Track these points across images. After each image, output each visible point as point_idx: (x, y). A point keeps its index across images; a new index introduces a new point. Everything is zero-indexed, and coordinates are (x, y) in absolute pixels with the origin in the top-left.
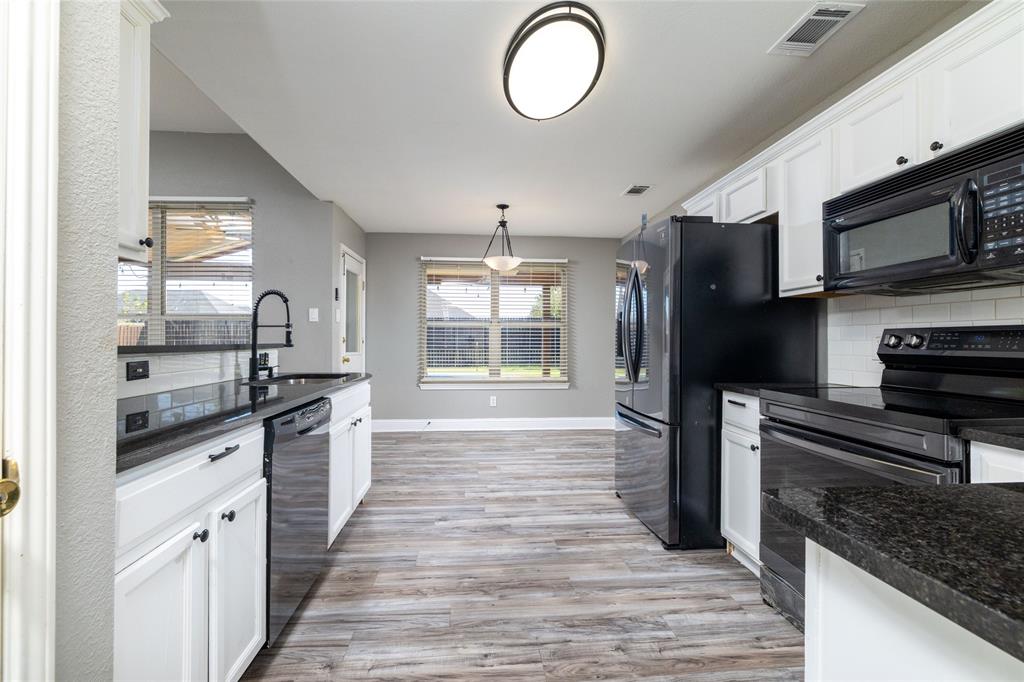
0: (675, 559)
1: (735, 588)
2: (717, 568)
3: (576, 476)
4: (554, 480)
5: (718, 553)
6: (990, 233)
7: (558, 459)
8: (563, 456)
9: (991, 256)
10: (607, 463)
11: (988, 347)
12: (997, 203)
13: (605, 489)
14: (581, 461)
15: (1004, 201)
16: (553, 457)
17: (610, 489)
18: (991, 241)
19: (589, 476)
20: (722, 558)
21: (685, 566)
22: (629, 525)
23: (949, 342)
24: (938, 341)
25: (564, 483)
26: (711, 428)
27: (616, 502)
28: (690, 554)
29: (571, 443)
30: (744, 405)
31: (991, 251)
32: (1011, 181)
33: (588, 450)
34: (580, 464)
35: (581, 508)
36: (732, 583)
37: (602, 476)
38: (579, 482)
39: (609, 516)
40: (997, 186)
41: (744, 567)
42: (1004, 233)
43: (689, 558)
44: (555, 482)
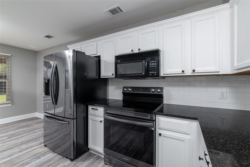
0: (76, 164)
1: (97, 164)
2: (89, 160)
3: (22, 144)
4: (10, 150)
5: (87, 154)
6: (150, 70)
7: (9, 138)
8: (12, 136)
9: (151, 75)
10: (35, 132)
11: (143, 91)
12: (152, 64)
13: (38, 145)
14: (22, 135)
15: (153, 64)
16: (6, 138)
17: (41, 144)
18: (151, 72)
19: (29, 141)
20: (89, 154)
21: (80, 165)
22: (54, 157)
23: (136, 90)
24: (134, 90)
25: (16, 150)
26: (84, 117)
27: (46, 149)
28: (80, 159)
29: (15, 128)
30: (97, 109)
31: (151, 74)
32: (154, 61)
33: (25, 129)
34: (22, 137)
35: (29, 159)
36: (95, 162)
37: (35, 139)
38: (24, 146)
39: (44, 157)
40: (152, 61)
41: (96, 155)
42: (153, 71)
43: (80, 161)
44: (10, 152)
